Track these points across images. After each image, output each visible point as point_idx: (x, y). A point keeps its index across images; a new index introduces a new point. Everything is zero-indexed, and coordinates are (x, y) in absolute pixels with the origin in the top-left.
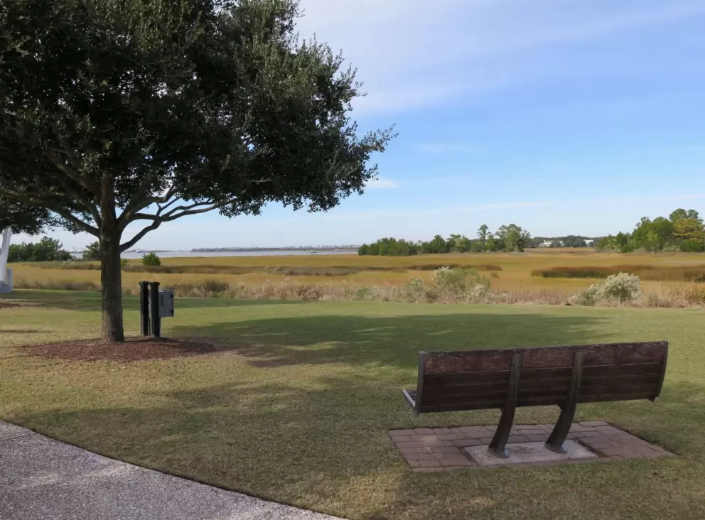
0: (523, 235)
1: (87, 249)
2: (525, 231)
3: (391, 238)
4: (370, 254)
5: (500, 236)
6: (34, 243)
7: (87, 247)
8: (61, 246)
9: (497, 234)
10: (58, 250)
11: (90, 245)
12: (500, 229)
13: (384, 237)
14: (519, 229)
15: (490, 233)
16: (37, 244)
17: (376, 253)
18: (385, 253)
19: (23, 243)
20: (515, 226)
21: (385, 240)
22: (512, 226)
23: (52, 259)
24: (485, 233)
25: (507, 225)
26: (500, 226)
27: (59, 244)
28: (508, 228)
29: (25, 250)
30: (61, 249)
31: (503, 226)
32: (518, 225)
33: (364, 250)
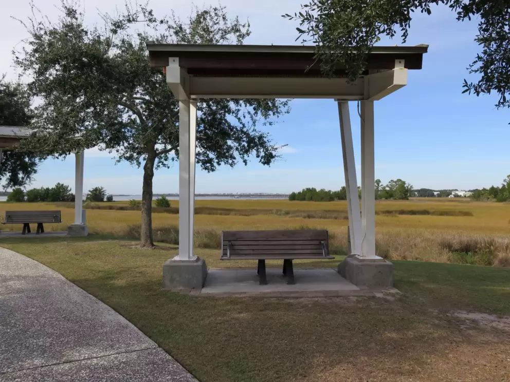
0: (407, 187)
1: (90, 193)
2: (409, 185)
3: (313, 188)
4: (298, 200)
5: (389, 188)
6: (50, 188)
7: (90, 191)
8: (70, 190)
9: (387, 186)
10: (68, 193)
11: (92, 190)
12: (390, 182)
13: (308, 187)
14: (404, 183)
15: (382, 185)
16: (52, 189)
17: (304, 199)
18: (311, 199)
19: (42, 188)
20: (401, 180)
21: (308, 190)
22: (399, 180)
23: (64, 200)
24: (378, 185)
25: (395, 180)
26: (390, 180)
27: (69, 189)
28: (395, 182)
29: (44, 192)
30: (70, 192)
31: (392, 181)
32: (403, 180)
33: (293, 197)
